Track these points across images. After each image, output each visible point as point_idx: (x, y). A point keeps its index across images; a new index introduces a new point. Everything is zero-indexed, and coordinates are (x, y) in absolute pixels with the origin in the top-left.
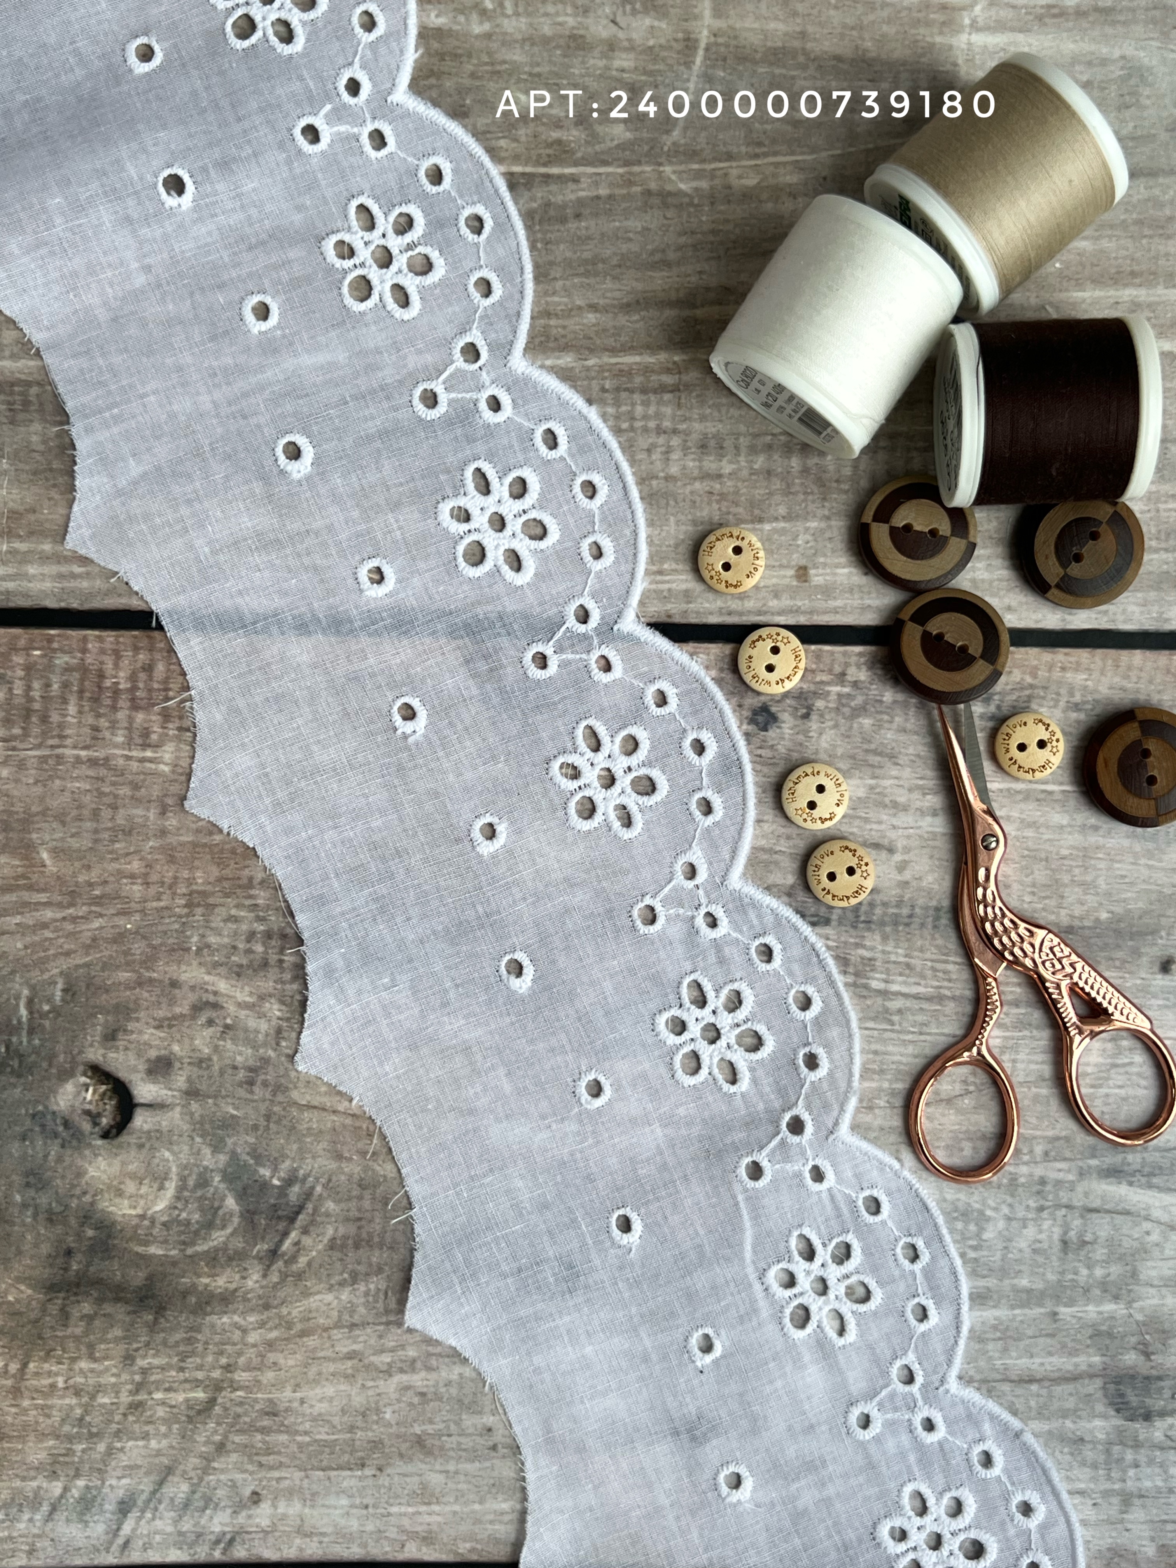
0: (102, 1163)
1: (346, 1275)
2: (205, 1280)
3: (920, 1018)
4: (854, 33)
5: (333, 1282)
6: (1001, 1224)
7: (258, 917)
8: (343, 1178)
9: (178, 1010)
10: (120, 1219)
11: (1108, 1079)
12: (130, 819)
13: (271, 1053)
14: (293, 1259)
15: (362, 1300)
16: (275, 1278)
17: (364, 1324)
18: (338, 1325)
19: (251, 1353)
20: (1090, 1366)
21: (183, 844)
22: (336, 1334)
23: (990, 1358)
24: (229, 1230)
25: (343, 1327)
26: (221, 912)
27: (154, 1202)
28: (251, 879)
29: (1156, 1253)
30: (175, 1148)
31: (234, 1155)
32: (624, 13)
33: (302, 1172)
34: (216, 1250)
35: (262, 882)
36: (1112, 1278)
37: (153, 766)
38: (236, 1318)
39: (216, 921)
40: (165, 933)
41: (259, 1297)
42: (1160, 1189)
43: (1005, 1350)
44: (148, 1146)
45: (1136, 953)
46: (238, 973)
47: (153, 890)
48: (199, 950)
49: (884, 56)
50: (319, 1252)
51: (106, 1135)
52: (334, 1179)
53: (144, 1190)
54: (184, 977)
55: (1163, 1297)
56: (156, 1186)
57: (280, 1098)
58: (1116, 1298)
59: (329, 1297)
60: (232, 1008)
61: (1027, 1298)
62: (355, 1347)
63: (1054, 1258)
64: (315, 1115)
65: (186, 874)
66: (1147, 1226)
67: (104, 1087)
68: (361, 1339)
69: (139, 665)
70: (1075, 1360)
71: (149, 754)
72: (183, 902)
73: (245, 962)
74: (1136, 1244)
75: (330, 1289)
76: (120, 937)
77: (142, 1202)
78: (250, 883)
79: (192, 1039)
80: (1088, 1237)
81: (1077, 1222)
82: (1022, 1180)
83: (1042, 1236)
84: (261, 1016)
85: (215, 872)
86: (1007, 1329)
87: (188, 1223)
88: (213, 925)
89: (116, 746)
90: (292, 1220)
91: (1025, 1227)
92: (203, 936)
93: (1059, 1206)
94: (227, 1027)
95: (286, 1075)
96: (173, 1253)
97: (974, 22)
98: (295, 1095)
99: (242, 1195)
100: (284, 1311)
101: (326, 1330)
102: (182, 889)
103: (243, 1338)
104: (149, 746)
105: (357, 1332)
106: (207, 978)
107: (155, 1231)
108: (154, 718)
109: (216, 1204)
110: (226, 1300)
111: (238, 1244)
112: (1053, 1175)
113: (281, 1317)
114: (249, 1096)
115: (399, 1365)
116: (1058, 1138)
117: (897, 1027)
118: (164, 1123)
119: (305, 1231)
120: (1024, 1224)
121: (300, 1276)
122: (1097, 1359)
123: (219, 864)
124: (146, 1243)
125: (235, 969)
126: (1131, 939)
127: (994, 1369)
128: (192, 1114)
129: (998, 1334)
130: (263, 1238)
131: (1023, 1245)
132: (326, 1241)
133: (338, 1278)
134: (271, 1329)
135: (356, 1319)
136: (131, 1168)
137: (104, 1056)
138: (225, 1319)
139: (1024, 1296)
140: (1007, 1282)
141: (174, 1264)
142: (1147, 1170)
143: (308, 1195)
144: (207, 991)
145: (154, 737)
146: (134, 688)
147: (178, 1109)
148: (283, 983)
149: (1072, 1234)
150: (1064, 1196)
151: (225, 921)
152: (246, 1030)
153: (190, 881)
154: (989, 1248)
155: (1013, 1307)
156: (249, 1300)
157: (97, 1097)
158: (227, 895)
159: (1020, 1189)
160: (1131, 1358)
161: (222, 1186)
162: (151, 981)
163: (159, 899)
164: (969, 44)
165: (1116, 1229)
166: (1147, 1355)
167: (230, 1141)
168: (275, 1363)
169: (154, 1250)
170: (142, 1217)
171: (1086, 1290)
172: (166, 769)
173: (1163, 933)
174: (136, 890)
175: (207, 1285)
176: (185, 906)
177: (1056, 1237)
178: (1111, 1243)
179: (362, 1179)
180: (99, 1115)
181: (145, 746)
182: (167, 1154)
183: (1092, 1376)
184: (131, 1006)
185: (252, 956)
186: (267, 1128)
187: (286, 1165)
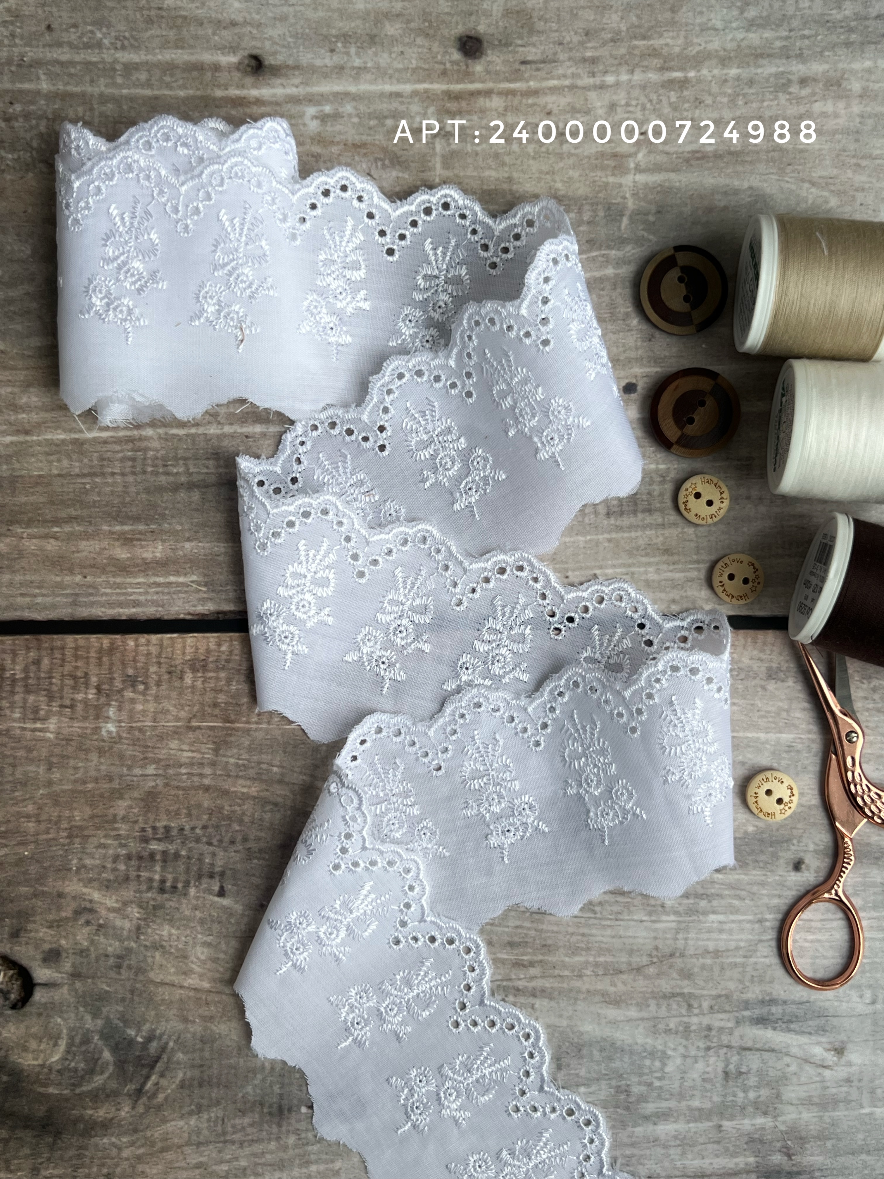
0: (12, 1027)
1: (193, 1107)
2: (90, 1112)
3: (616, 908)
4: (548, 176)
5: (183, 1112)
6: (679, 1061)
7: (120, 843)
8: (189, 1035)
9: (64, 914)
10: (26, 1068)
11: (755, 951)
12: (25, 773)
13: (133, 944)
14: (154, 1095)
15: (206, 1125)
16: (141, 1109)
17: (207, 1143)
18: (188, 1143)
19: (125, 1165)
20: (746, 1164)
21: (64, 791)
22: (188, 1150)
23: (672, 1160)
24: (106, 1075)
25: (192, 1145)
26: (94, 841)
27: (51, 1056)
28: (115, 816)
29: (794, 1080)
30: (65, 1016)
31: (108, 1020)
32: (377, 167)
33: (158, 1032)
34: (98, 1089)
35: (123, 818)
36: (761, 1099)
37: (41, 734)
38: (113, 1139)
39: (90, 848)
40: (52, 857)
41: (130, 1124)
42: (796, 1032)
43: (684, 1154)
44: (45, 1014)
45: (775, 856)
46: (107, 886)
47: (43, 826)
48: (78, 870)
49: (570, 194)
50: (173, 1090)
51: (14, 1007)
52: (182, 1036)
53: (43, 1046)
54: (67, 890)
55: (800, 1113)
56: (51, 1043)
57: (141, 977)
58: (765, 1113)
59: (181, 1123)
60: (103, 912)
61: (699, 1115)
62: (202, 1159)
63: (718, 1085)
64: (167, 990)
65: (67, 813)
66: (787, 1059)
67: (11, 972)
68: (206, 1153)
69: (31, 660)
70: (737, 1160)
71: (38, 725)
72: (65, 834)
73: (112, 877)
74: (779, 1073)
75: (182, 1117)
76: (20, 861)
77: (42, 1055)
78: (115, 819)
79: (75, 935)
80: (744, 1069)
81: (735, 1059)
82: (693, 1028)
83: (709, 1069)
84: (125, 917)
85: (88, 811)
86: (685, 1138)
87: (76, 1070)
88: (88, 851)
89: (14, 721)
90: (152, 1067)
91: (696, 1062)
92: (80, 859)
93: (722, 1046)
94: (100, 926)
95: (145, 960)
96: (65, 1092)
97: (637, 165)
98: (152, 975)
99: (115, 1049)
100: (149, 1133)
101: (180, 1147)
102: (64, 825)
103: (119, 1154)
104: (39, 719)
105: (202, 1149)
106: (85, 890)
107: (53, 1076)
108: (42, 699)
109: (96, 1057)
110: (105, 1126)
111: (113, 1085)
112: (717, 1024)
113: (146, 1138)
114: (118, 977)
115: (234, 1172)
116: (720, 996)
117: (598, 915)
118: (56, 998)
119: (162, 1075)
120: (696, 1059)
121: (159, 1108)
122: (751, 1160)
123: (91, 805)
124: (46, 1086)
125: (105, 883)
126: (771, 846)
127: (675, 1168)
128: (76, 991)
129: (678, 1142)
130: (131, 1081)
131: (695, 1076)
132: (177, 1082)
133: (186, 1109)
134: (139, 1147)
135: (202, 1139)
136: (34, 1030)
137: (11, 949)
138: (105, 1140)
139: (697, 1113)
140: (684, 1103)
141: (67, 1100)
142: (786, 1019)
143: (164, 1049)
144: (84, 900)
145: (42, 713)
146: (27, 678)
147: (66, 987)
148: (140, 892)
149: (731, 1067)
150: (725, 1039)
151: (97, 847)
152: (114, 928)
153: (70, 819)
154: (670, 1078)
155: (688, 1122)
156: (122, 1126)
157: (7, 979)
158: (98, 829)
159: (693, 1035)
160: (777, 1158)
161: (100, 1043)
162: (44, 893)
163: (48, 833)
164: (635, 182)
165: (764, 1062)
166: (789, 1156)
167: (105, 1010)
168: (143, 1172)
169: (51, 1090)
170: (42, 1066)
171: (743, 1108)
172: (51, 736)
173: (795, 841)
174: (31, 826)
175: (92, 1115)
176: (67, 837)
177: (720, 1070)
178: (760, 1073)
179: (202, 1036)
180: (8, 992)
181: (35, 720)
182: (59, 1020)
183: (748, 1172)
184: (30, 912)
185: (117, 873)
186: (132, 1000)
187: (147, 1027)
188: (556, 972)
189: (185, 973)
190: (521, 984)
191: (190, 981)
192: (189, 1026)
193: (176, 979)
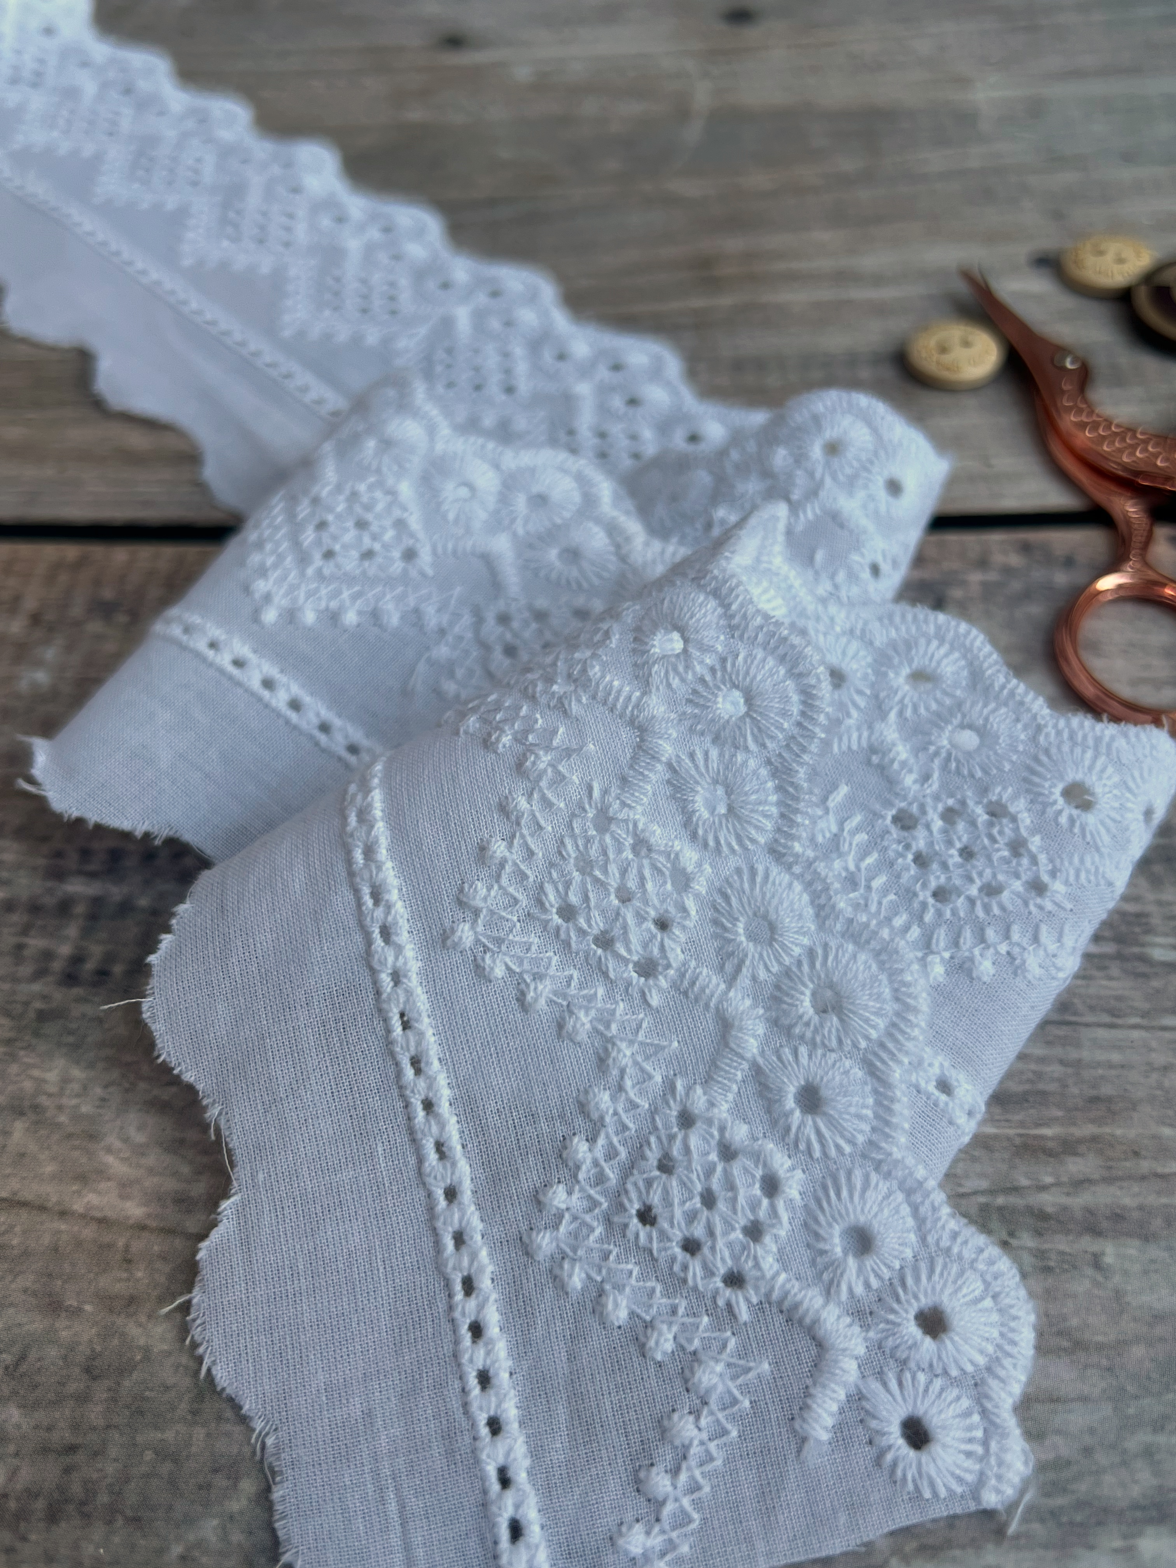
188: (1145, 1166)
189: (82, 1178)
190: (1049, 1201)
191: (92, 1198)
192: (61, 1323)
193: (52, 1193)
